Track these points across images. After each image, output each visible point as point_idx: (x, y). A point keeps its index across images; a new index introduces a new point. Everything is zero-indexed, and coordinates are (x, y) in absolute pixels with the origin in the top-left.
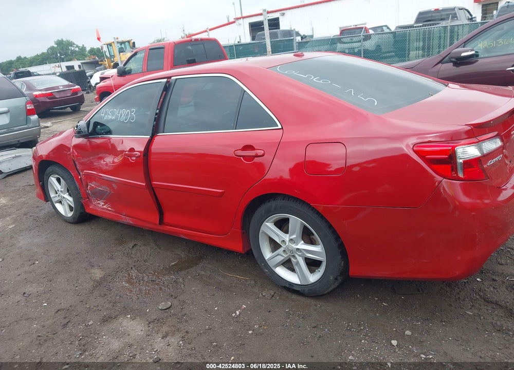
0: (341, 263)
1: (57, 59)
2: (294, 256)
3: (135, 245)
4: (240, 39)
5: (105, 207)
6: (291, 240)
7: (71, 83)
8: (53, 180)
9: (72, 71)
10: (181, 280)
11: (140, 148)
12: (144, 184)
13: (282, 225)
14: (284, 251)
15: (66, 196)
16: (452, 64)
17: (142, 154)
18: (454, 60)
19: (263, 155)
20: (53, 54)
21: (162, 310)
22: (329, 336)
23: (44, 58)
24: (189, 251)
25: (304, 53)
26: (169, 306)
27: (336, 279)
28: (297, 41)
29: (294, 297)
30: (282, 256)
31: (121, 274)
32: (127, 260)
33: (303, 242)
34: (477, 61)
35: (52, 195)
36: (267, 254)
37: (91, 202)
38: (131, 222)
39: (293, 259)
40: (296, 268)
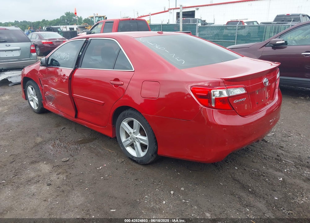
0: (155, 147)
1: (65, 23)
2: (135, 142)
3: (64, 128)
4: (169, 22)
5: (52, 106)
6: (134, 132)
7: (64, 38)
8: (30, 88)
9: (72, 31)
10: (79, 149)
11: (68, 74)
12: (68, 95)
13: (131, 124)
14: (131, 138)
15: (35, 98)
16: (271, 47)
17: (68, 78)
18: (272, 45)
19: (123, 85)
20: (63, 20)
21: (63, 161)
22: (141, 185)
23: (58, 22)
24: (91, 135)
25: (163, 32)
26: (67, 160)
27: (152, 156)
28: (199, 25)
29: (134, 164)
30: (130, 141)
31: (51, 142)
32: (57, 135)
33: (140, 134)
34: (286, 47)
35: (29, 97)
36: (123, 139)
37: (47, 102)
38: (63, 115)
39: (134, 143)
40: (136, 148)
